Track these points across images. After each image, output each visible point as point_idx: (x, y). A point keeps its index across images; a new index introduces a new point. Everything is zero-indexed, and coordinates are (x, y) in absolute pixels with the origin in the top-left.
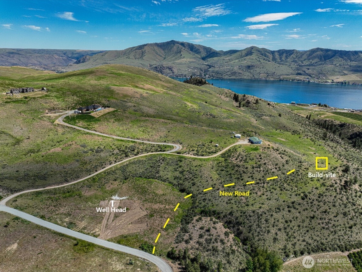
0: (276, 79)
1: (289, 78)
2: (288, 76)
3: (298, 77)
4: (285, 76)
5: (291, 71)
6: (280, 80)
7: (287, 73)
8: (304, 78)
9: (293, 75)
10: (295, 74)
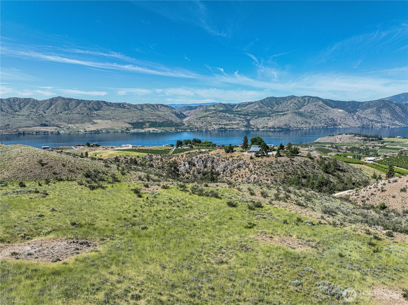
0: (14, 133)
1: (31, 130)
2: (29, 129)
3: (43, 129)
4: (24, 128)
5: (32, 122)
6: (19, 134)
7: (28, 125)
8: (51, 129)
9: (36, 126)
10: (39, 126)
